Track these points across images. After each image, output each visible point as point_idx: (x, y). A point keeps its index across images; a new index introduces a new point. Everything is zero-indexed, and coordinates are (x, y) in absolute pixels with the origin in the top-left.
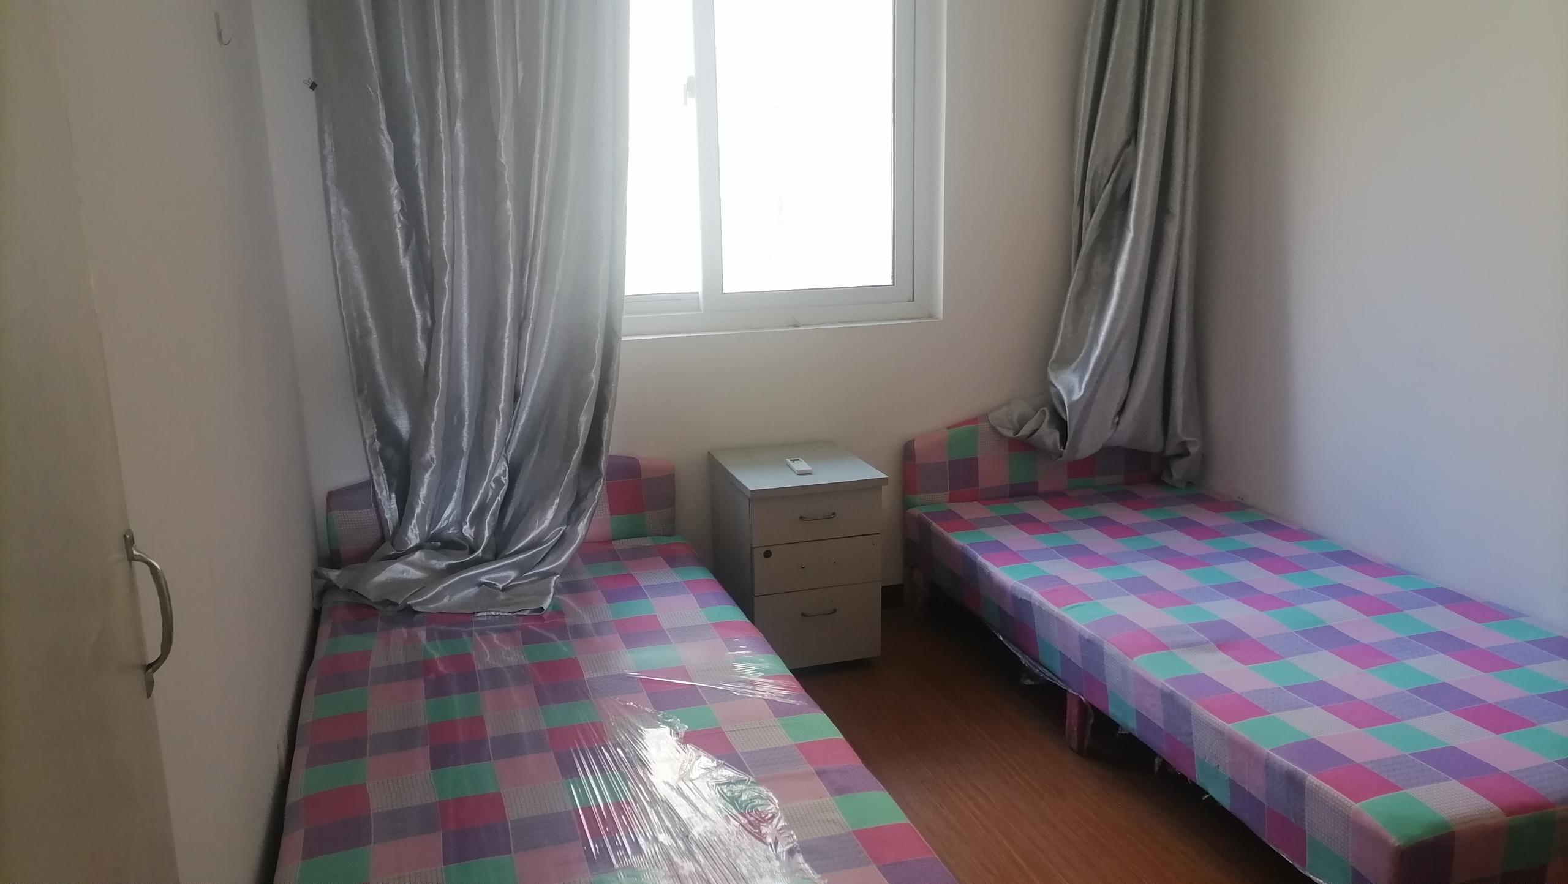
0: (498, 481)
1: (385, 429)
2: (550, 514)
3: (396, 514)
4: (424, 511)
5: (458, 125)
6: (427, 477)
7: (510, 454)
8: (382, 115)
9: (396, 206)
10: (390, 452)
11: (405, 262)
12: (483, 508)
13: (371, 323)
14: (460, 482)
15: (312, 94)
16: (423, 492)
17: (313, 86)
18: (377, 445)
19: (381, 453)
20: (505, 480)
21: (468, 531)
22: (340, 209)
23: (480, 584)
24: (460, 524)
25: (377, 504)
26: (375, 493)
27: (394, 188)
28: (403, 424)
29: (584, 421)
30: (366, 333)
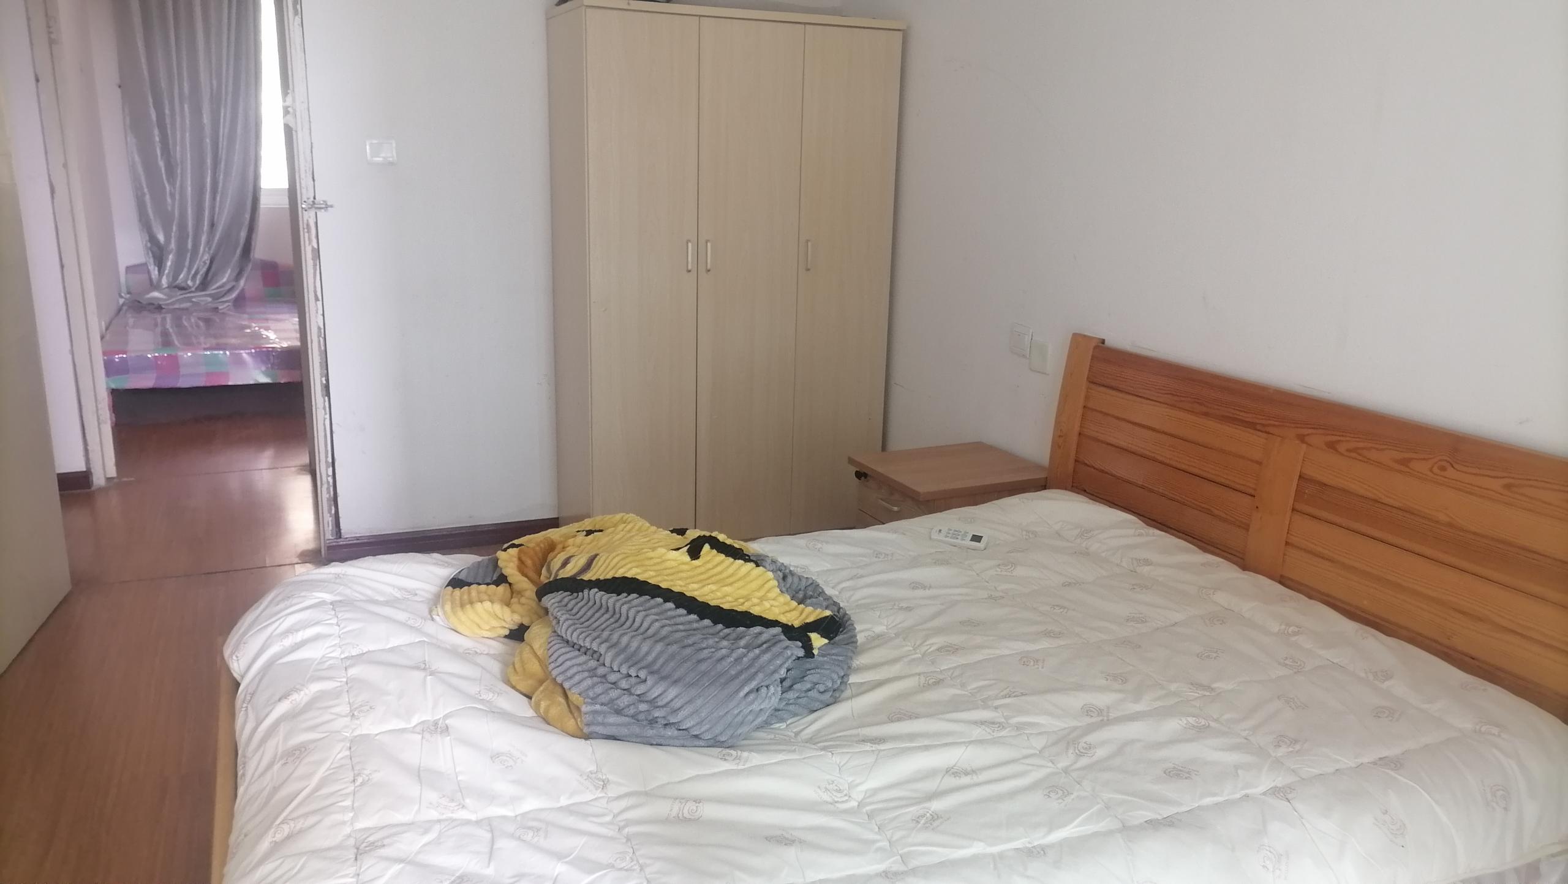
0: (205, 263)
1: (153, 239)
2: (227, 275)
3: (157, 276)
4: (169, 273)
5: (186, 106)
6: (171, 257)
7: (212, 252)
8: (151, 100)
9: (157, 139)
10: (155, 249)
11: (161, 164)
12: (196, 273)
13: (146, 190)
14: (187, 263)
15: (119, 90)
16: (169, 264)
17: (120, 87)
18: (149, 245)
19: (150, 249)
20: (208, 262)
21: (190, 283)
22: (131, 140)
23: (192, 302)
24: (186, 281)
25: (149, 272)
26: (148, 267)
27: (156, 132)
28: (161, 237)
29: (243, 235)
30: (144, 195)
